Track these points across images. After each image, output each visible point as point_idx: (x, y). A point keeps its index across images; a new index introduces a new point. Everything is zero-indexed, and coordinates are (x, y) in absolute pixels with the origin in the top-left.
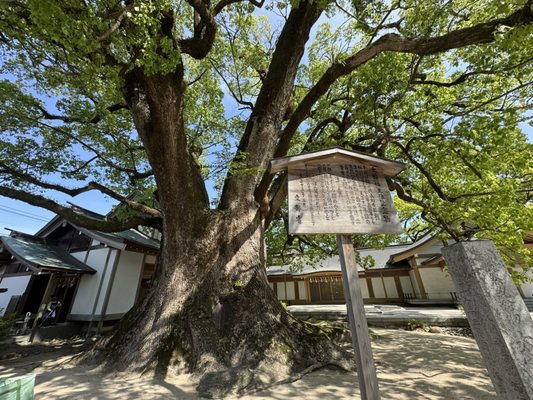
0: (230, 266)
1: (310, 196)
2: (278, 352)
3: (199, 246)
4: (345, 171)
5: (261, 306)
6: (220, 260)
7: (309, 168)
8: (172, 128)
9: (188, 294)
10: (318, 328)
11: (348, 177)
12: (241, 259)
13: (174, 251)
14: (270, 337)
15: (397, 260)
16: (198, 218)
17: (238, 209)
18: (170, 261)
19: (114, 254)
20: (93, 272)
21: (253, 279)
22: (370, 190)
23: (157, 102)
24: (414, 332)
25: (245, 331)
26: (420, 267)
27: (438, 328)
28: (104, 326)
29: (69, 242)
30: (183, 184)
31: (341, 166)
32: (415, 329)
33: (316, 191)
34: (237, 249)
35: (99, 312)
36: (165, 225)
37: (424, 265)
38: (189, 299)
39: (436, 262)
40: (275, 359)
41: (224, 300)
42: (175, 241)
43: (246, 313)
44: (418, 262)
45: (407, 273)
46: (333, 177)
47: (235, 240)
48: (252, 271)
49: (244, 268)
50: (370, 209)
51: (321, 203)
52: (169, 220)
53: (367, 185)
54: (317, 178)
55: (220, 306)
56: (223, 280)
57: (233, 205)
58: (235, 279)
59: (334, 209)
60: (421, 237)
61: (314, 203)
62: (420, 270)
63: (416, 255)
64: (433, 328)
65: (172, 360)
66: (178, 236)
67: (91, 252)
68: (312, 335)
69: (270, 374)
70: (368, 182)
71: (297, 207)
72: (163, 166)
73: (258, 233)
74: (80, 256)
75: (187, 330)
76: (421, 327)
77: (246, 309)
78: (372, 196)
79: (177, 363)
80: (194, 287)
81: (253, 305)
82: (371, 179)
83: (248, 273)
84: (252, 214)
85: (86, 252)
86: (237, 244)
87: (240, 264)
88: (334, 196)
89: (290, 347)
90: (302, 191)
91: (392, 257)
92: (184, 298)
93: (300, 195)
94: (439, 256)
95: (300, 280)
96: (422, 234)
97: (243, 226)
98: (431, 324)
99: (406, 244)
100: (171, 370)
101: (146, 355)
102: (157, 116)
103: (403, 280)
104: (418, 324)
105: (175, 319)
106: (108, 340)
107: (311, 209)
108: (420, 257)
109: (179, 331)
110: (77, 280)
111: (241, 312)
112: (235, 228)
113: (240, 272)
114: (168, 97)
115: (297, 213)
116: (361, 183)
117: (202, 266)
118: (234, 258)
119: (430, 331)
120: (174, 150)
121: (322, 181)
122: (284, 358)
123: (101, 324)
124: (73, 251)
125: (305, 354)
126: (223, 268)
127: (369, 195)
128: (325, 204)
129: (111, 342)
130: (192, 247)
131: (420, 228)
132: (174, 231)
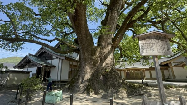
0: (104, 65)
1: (146, 45)
2: (123, 91)
3: (93, 58)
4: (156, 37)
5: (116, 77)
6: (100, 63)
7: (145, 37)
8: (83, 18)
9: (91, 73)
10: (134, 85)
11: (157, 39)
12: (107, 62)
13: (85, 60)
14: (120, 86)
15: (163, 64)
16: (92, 49)
17: (105, 45)
18: (84, 63)
19: (61, 61)
20: (55, 67)
21: (112, 69)
22: (163, 43)
23: (79, 9)
24: (169, 89)
25: (112, 84)
26: (174, 67)
27: (179, 88)
28: (61, 83)
29: (45, 57)
30: (86, 38)
31: (155, 36)
32: (170, 88)
33: (147, 44)
34: (105, 59)
35: (59, 79)
36: (81, 52)
37: (175, 66)
38: (92, 75)
39: (181, 65)
40: (123, 92)
41: (103, 75)
42: (85, 57)
43: (111, 79)
44: (173, 65)
45: (167, 69)
46: (152, 39)
47: (105, 56)
48: (111, 67)
49: (108, 66)
50: (163, 48)
51: (149, 47)
52: (83, 50)
53: (163, 42)
54: (147, 40)
55: (102, 77)
56: (102, 69)
57: (103, 44)
58: (106, 69)
59: (153, 49)
60: (175, 55)
61: (147, 47)
62: (173, 68)
63: (172, 62)
64: (177, 88)
65: (90, 91)
66: (86, 55)
67: (53, 60)
68: (133, 86)
69: (121, 96)
70: (163, 41)
71: (142, 48)
72: (80, 32)
73: (112, 54)
74: (50, 61)
75: (93, 83)
76: (172, 88)
77: (111, 78)
78: (164, 45)
79: (92, 92)
80: (93, 71)
81: (113, 77)
82: (164, 40)
83: (110, 67)
84: (110, 47)
85: (51, 60)
86: (105, 58)
87: (107, 64)
88: (153, 45)
89: (127, 89)
90: (143, 44)
91: (161, 63)
92: (90, 75)
93: (143, 45)
94: (183, 62)
95: (122, 71)
96: (176, 53)
97: (107, 52)
98: (176, 87)
99: (168, 58)
100: (91, 94)
101: (82, 90)
102: (78, 14)
103: (165, 72)
104: (171, 86)
105: (89, 80)
106: (68, 86)
107: (146, 49)
108: (174, 63)
109: (91, 84)
110: (50, 69)
111: (110, 79)
112: (104, 52)
113: (107, 67)
114: (82, 7)
115: (142, 50)
116: (161, 41)
117: (95, 65)
118: (105, 62)
119: (176, 89)
120: (84, 26)
121: (149, 41)
122: (125, 92)
123: (60, 82)
124: (47, 60)
125: (132, 91)
126: (102, 65)
127: (163, 44)
128: (150, 47)
129: (69, 86)
130: (91, 59)
131: (175, 51)
132: (85, 54)
